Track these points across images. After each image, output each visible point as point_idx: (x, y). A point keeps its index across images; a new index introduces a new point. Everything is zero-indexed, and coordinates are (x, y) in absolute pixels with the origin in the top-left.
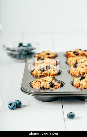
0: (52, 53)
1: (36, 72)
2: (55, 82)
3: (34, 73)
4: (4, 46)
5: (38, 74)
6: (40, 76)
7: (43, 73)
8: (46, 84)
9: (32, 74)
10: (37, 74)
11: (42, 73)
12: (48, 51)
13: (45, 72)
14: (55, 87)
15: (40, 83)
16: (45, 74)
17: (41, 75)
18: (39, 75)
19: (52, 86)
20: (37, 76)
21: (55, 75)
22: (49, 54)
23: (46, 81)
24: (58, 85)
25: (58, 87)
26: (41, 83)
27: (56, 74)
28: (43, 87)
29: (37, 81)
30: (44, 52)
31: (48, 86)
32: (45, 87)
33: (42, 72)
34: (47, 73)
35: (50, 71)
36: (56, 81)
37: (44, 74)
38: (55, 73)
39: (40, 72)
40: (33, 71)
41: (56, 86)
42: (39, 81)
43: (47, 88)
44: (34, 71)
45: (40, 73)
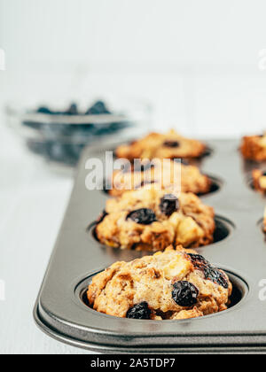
0: (191, 142)
1: (116, 224)
2: (201, 280)
3: (105, 229)
4: (9, 112)
5: (123, 234)
6: (133, 246)
7: (147, 230)
8: (158, 291)
9: (95, 234)
10: (116, 233)
11: (140, 232)
12: (172, 131)
13: (156, 227)
14: (204, 304)
15: (128, 282)
16: (156, 235)
17: (137, 239)
18: (125, 240)
19: (187, 298)
20: (120, 245)
21: (201, 241)
22: (174, 145)
23: (157, 276)
24: (217, 295)
25: (219, 304)
26: (132, 286)
27: (205, 238)
28: (145, 304)
29: (114, 273)
30: (154, 135)
31: (167, 301)
32: (153, 304)
33: (140, 226)
34: (166, 232)
35: (179, 223)
36: (208, 272)
37: (149, 238)
38: (200, 232)
39: (132, 225)
40: (102, 220)
41: (207, 298)
42: (126, 277)
43: (164, 308)
44: (106, 219)
45: (130, 233)
